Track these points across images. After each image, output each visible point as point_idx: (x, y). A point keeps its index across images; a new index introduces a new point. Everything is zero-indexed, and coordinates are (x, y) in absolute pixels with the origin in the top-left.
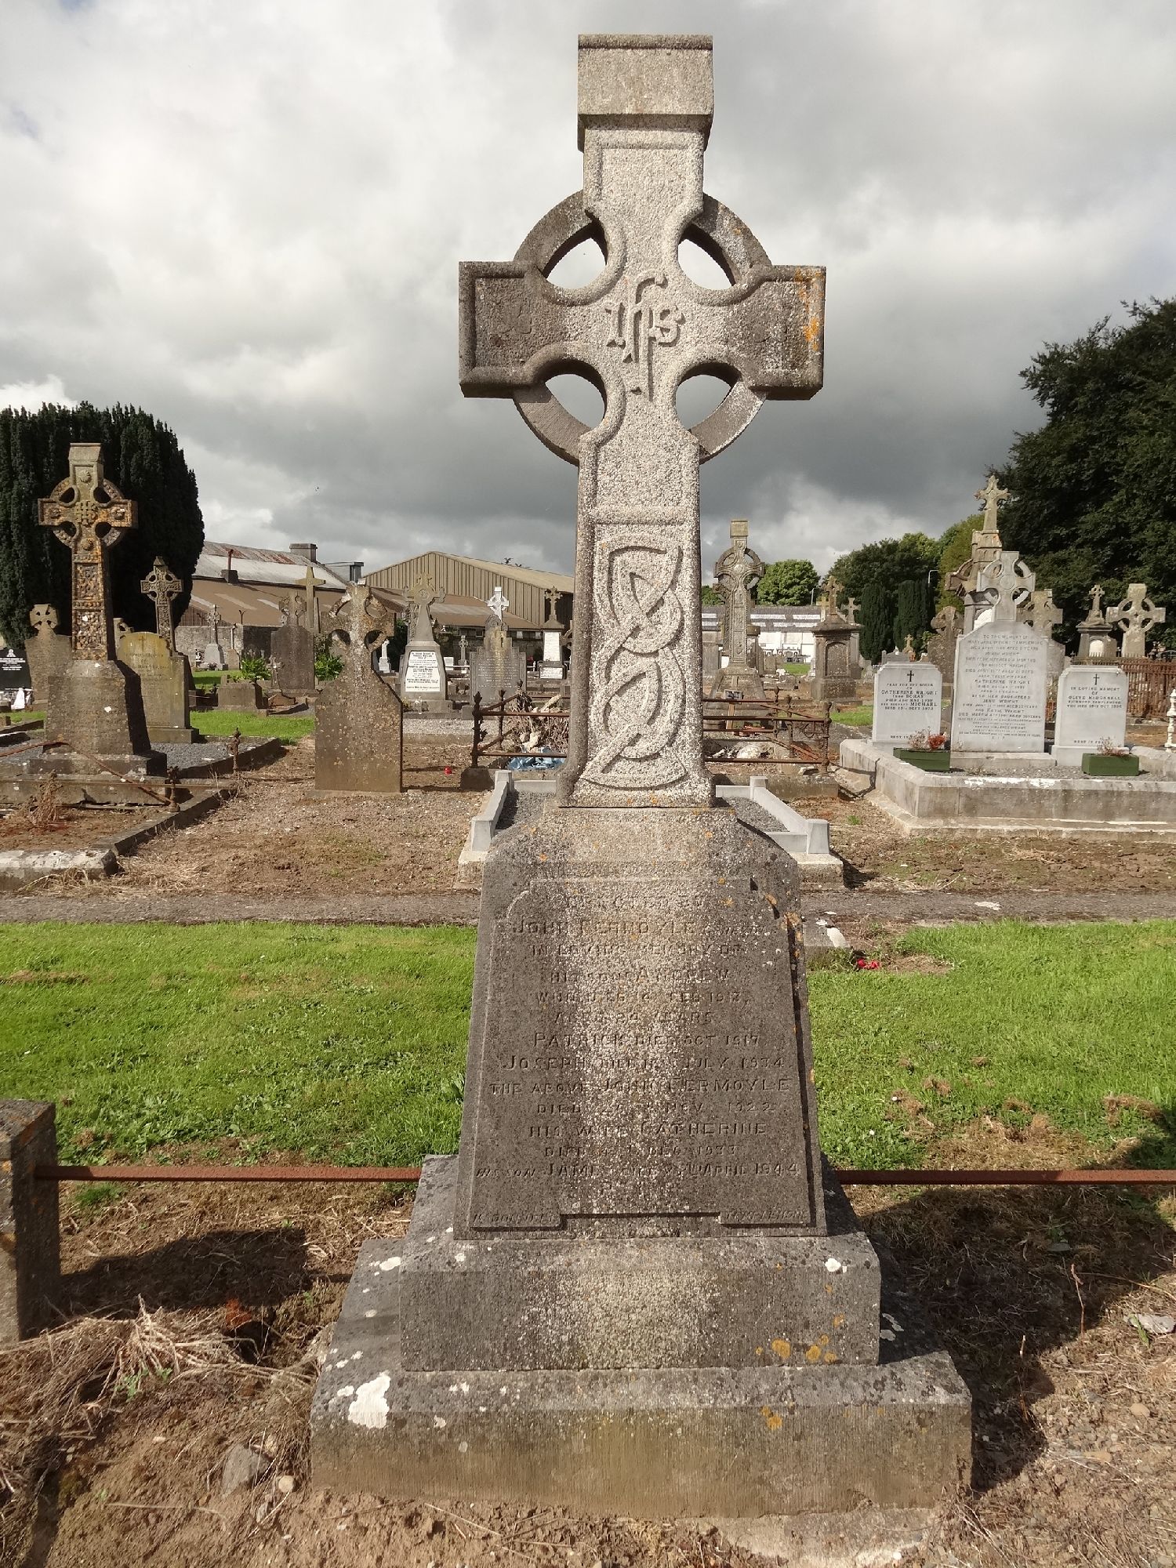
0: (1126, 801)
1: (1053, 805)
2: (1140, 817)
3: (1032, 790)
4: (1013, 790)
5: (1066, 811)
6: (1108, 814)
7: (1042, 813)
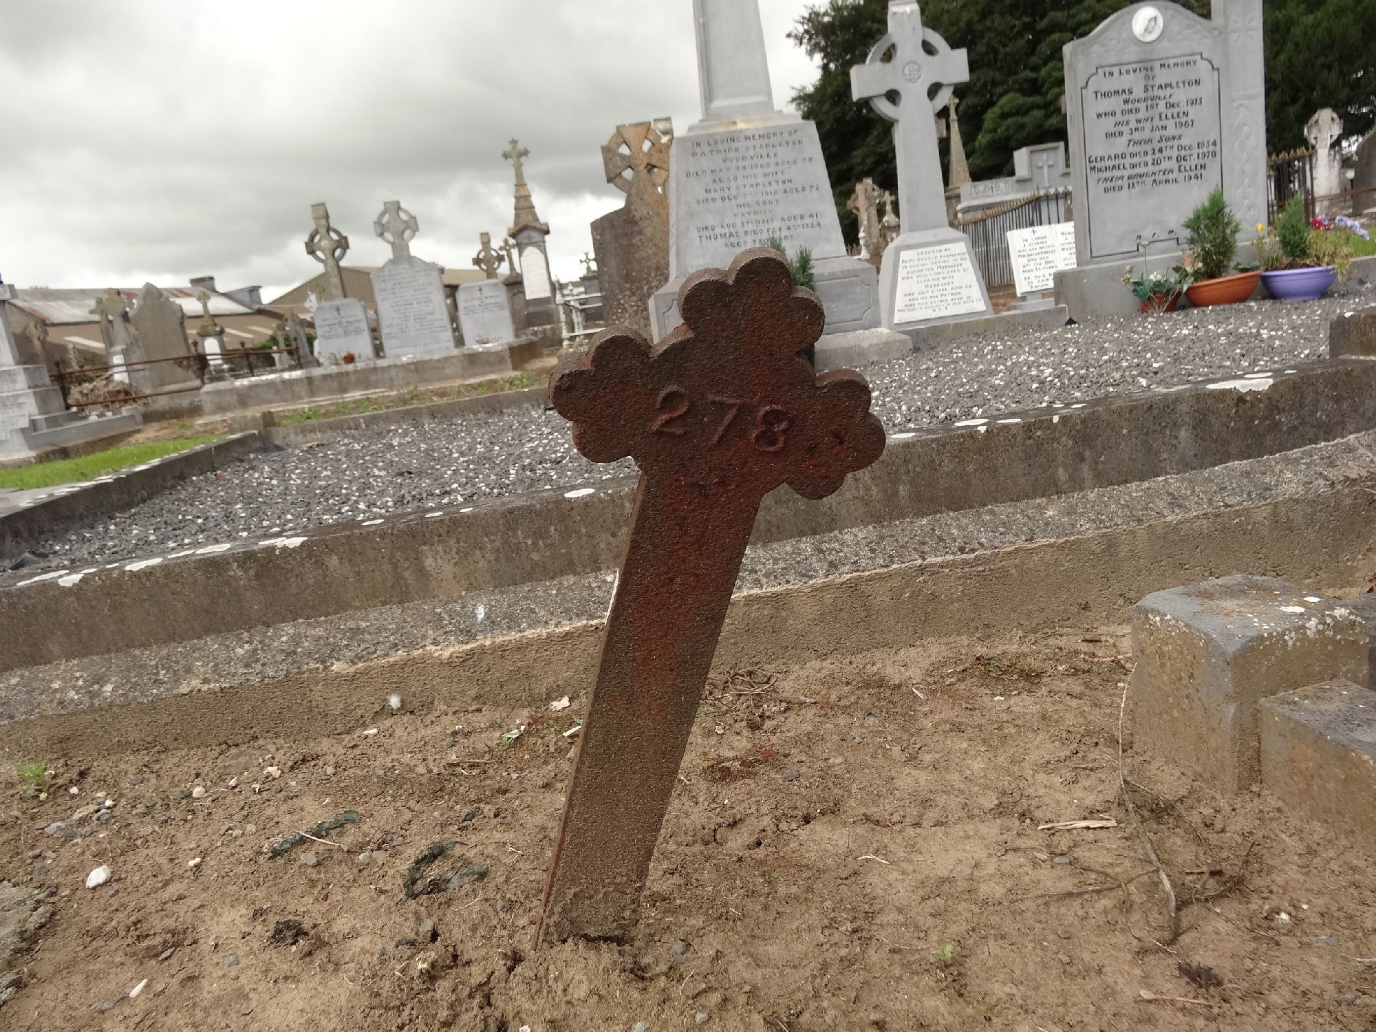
0: (353, 378)
1: (302, 390)
2: (367, 388)
3: (284, 382)
4: (270, 384)
5: (312, 392)
6: (344, 390)
7: (296, 397)
